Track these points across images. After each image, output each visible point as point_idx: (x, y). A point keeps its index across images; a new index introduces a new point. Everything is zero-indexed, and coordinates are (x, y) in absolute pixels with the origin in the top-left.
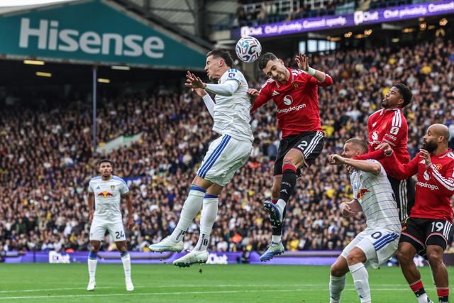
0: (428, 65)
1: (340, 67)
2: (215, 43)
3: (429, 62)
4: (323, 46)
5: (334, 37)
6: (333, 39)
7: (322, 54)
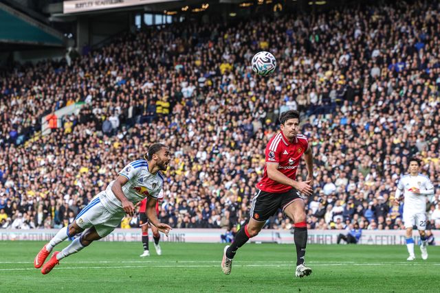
0: (265, 41)
1: (179, 41)
2: (49, 15)
3: (266, 37)
4: (159, 19)
5: (170, 11)
6: (169, 13)
7: (159, 27)
